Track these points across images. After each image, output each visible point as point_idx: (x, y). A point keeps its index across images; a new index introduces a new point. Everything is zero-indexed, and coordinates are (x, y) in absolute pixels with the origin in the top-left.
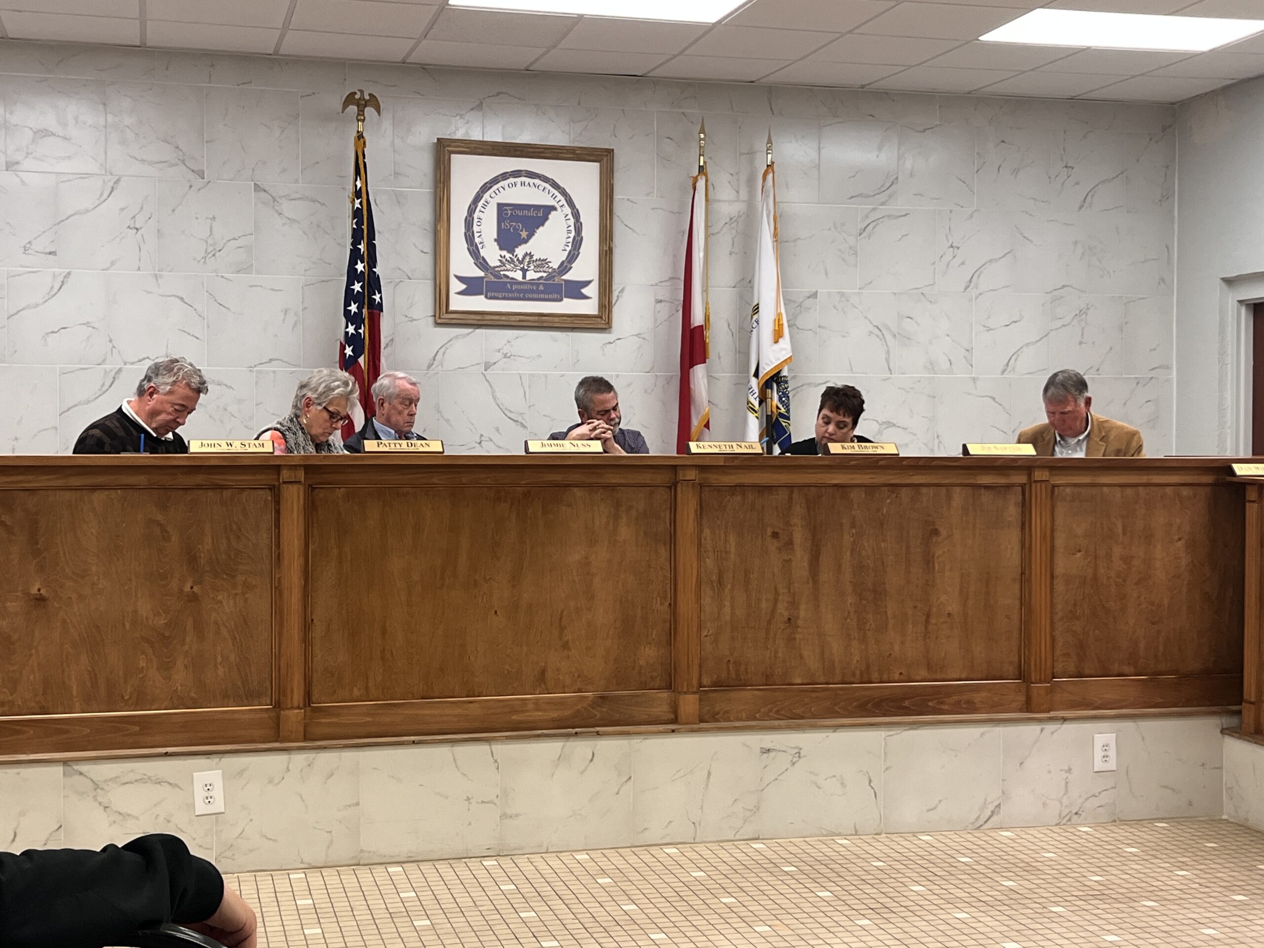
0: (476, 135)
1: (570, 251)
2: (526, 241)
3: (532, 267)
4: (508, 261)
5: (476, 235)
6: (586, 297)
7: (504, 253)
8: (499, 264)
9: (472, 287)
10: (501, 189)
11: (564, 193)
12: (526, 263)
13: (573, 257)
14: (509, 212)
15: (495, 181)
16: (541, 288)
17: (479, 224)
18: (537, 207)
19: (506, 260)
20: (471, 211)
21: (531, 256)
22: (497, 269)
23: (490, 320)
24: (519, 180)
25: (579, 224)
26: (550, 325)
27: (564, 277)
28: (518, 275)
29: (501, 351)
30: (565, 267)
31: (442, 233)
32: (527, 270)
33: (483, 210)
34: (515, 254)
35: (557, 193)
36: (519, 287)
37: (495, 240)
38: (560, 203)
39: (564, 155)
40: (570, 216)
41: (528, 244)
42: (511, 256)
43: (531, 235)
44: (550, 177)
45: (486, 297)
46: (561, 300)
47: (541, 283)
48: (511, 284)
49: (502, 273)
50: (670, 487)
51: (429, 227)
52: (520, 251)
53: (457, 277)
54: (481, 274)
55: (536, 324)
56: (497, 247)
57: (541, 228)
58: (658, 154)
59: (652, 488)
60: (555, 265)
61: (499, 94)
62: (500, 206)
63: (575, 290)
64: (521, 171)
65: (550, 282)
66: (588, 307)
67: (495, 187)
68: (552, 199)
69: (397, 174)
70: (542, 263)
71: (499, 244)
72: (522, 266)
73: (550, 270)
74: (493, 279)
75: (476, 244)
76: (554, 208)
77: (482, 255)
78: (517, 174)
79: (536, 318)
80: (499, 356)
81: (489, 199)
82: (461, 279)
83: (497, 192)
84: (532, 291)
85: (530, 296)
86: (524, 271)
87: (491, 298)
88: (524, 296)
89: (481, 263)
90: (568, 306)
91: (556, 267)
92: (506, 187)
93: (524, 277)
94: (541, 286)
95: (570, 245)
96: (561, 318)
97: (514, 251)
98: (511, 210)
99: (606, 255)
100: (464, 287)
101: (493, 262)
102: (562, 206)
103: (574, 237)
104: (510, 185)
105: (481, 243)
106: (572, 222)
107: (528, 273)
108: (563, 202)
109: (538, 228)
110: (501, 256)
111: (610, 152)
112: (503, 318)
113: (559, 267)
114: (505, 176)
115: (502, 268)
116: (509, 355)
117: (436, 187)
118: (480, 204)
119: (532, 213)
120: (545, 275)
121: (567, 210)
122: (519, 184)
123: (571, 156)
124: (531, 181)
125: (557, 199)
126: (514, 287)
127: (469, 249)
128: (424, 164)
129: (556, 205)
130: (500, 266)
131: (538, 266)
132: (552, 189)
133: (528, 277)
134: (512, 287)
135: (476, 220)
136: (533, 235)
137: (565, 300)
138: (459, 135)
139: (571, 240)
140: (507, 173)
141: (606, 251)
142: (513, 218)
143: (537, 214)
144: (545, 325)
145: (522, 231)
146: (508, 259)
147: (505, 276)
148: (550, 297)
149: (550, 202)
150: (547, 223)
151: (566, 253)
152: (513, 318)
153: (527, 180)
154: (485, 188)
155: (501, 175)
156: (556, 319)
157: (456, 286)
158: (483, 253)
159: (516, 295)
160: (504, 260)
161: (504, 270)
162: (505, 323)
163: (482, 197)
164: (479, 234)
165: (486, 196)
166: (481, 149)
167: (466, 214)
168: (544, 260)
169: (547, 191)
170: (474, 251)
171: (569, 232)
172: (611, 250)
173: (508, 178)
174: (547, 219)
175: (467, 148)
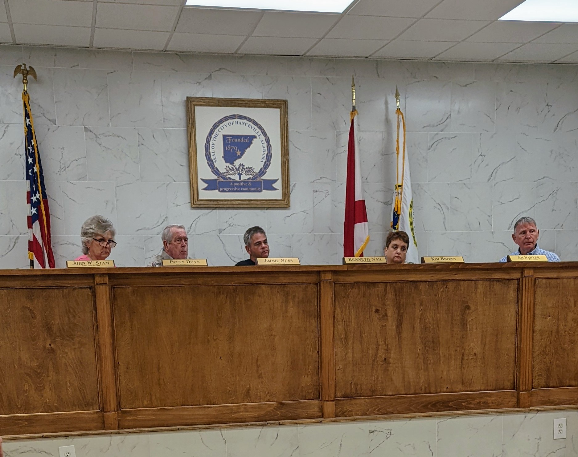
0: (209, 95)
1: (265, 162)
2: (240, 157)
3: (244, 172)
4: (231, 169)
5: (212, 154)
6: (275, 189)
7: (228, 164)
8: (225, 171)
9: (211, 185)
10: (225, 127)
11: (260, 128)
12: (241, 170)
13: (267, 165)
14: (230, 140)
15: (221, 122)
16: (250, 184)
17: (213, 147)
18: (246, 137)
19: (229, 168)
20: (208, 140)
21: (243, 166)
22: (224, 174)
23: (222, 204)
24: (234, 120)
25: (269, 146)
26: (256, 206)
27: (262, 178)
28: (236, 178)
29: (227, 222)
30: (262, 172)
31: (192, 153)
32: (242, 174)
33: (215, 139)
34: (234, 165)
35: (256, 127)
36: (237, 184)
37: (223, 157)
38: (259, 134)
39: (259, 105)
40: (264, 141)
41: (241, 159)
42: (232, 166)
43: (242, 154)
44: (252, 118)
45: (219, 191)
46: (261, 191)
47: (249, 182)
48: (233, 183)
49: (227, 176)
50: (317, 284)
51: (185, 151)
52: (237, 163)
53: (203, 180)
54: (216, 177)
55: (248, 206)
56: (224, 161)
57: (248, 149)
58: (313, 104)
59: (307, 285)
60: (257, 170)
61: (221, 69)
62: (225, 137)
63: (269, 185)
64: (235, 115)
65: (255, 181)
66: (277, 195)
67: (221, 125)
68: (254, 131)
69: (165, 119)
70: (249, 170)
71: (225, 159)
72: (238, 172)
73: (254, 174)
74: (223, 180)
75: (212, 159)
76: (255, 137)
77: (215, 166)
78: (233, 117)
79: (248, 202)
80: (227, 225)
81: (218, 133)
82: (204, 181)
83: (222, 128)
84: (244, 187)
85: (244, 189)
86: (240, 175)
87: (222, 191)
88: (240, 190)
89: (216, 171)
90: (266, 195)
91: (257, 172)
92: (227, 125)
93: (240, 178)
94: (250, 183)
95: (265, 158)
96: (262, 202)
97: (234, 163)
98: (231, 139)
99: (285, 164)
100: (206, 185)
101: (222, 170)
102: (259, 135)
103: (267, 154)
104: (230, 124)
105: (215, 159)
106: (265, 145)
107: (242, 176)
108: (260, 133)
109: (246, 149)
110: (226, 166)
111: (285, 101)
112: (229, 203)
113: (259, 172)
114: (226, 118)
115: (227, 174)
116: (232, 225)
117: (188, 127)
118: (213, 136)
119: (242, 140)
120: (251, 176)
121: (263, 138)
122: (235, 123)
123: (264, 105)
124: (241, 121)
125: (257, 131)
126: (235, 184)
127: (208, 163)
128: (180, 113)
129: (256, 135)
130: (226, 172)
131: (247, 172)
132: (253, 125)
133: (242, 179)
134: (233, 184)
135: (211, 145)
136: (244, 153)
137: (263, 191)
138: (199, 95)
139: (265, 155)
140: (228, 116)
141: (285, 161)
142: (232, 144)
143: (245, 141)
144: (252, 206)
145: (237, 151)
146: (231, 168)
147: (230, 178)
148: (255, 189)
149: (252, 133)
150: (252, 146)
151: (263, 163)
152: (234, 203)
153: (239, 120)
154: (215, 126)
155: (224, 118)
156: (259, 203)
157: (202, 185)
158: (216, 165)
159: (235, 189)
160: (228, 169)
161: (228, 175)
162: (231, 206)
163: (214, 131)
164: (213, 154)
165: (216, 131)
166: (211, 102)
167: (205, 142)
168: (250, 168)
169: (251, 127)
170: (211, 164)
171: (264, 150)
172: (288, 160)
173: (228, 119)
174: (251, 143)
175: (204, 102)
